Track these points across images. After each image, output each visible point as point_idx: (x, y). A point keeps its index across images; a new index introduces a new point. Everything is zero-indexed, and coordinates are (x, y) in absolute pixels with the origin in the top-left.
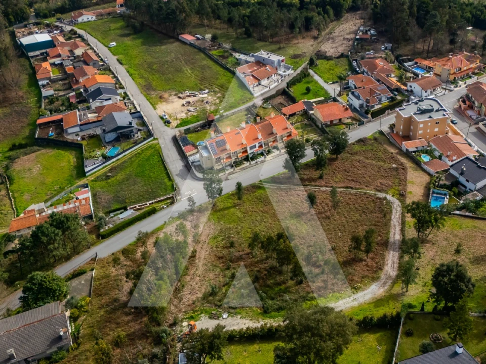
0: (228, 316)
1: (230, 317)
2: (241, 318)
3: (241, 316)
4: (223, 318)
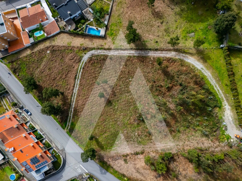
0: (224, 122)
1: (224, 121)
2: (224, 116)
3: (223, 117)
4: (226, 124)
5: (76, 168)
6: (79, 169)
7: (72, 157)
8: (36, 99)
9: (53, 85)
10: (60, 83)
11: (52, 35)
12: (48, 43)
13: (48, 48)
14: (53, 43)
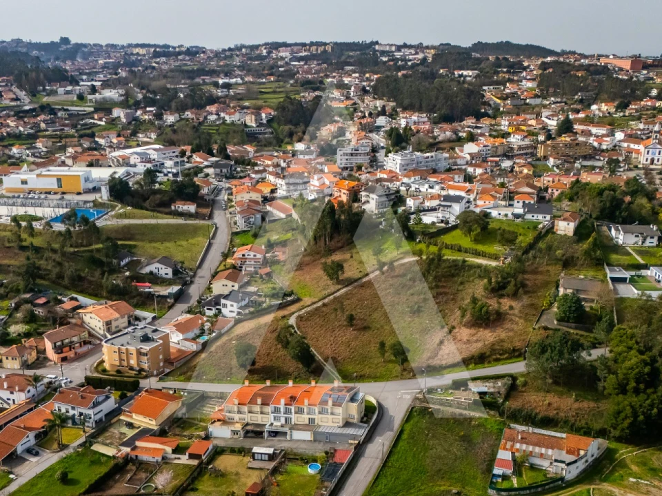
6: (405, 396)
9: (272, 360)
10: (279, 354)
11: (226, 329)
12: (224, 339)
13: (231, 340)
14: (232, 335)
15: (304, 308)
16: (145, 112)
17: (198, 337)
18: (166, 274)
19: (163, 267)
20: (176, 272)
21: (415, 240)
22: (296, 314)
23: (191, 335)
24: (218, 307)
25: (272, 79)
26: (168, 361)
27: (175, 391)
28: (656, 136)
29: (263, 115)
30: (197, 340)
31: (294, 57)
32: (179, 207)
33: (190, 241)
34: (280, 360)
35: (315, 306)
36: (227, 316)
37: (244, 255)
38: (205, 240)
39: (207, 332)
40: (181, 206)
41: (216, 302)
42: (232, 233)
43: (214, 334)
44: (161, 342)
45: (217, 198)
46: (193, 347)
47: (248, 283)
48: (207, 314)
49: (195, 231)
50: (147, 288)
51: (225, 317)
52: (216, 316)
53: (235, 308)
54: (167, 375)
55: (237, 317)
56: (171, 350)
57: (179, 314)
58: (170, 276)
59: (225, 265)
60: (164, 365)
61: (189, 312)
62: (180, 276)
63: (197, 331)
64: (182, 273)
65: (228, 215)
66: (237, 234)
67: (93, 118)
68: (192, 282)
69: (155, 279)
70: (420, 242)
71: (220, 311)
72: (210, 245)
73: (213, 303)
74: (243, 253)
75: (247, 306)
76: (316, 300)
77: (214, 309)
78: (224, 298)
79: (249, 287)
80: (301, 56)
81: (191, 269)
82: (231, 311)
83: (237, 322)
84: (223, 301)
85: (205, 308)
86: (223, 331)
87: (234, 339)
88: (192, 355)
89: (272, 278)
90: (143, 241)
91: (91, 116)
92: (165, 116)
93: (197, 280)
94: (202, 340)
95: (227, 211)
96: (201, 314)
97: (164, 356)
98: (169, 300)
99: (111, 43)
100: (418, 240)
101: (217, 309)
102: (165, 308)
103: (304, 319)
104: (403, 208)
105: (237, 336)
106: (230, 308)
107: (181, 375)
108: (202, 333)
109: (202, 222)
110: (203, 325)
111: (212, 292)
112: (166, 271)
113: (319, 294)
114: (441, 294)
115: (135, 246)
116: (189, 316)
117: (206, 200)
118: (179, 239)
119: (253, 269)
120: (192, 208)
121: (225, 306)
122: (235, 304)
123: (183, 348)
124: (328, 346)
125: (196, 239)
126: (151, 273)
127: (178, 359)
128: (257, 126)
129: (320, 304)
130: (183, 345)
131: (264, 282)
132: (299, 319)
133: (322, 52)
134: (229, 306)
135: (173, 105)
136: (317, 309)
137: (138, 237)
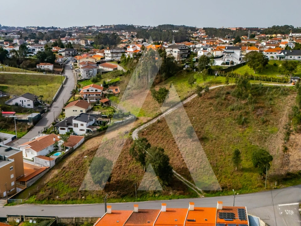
5: (282, 213)
6: (287, 211)
7: (256, 208)
8: (116, 202)
9: (125, 173)
10: (131, 166)
11: (77, 145)
12: (77, 154)
13: (83, 155)
14: (84, 150)
15: (142, 125)
16: (30, 41)
17: (52, 153)
18: (29, 105)
19: (26, 100)
20: (36, 104)
21: (215, 75)
22: (137, 130)
23: (45, 152)
24: (70, 127)
25: (90, 34)
26: (20, 180)
27: (22, 219)
28: (291, 39)
29: (89, 41)
30: (51, 157)
31: (98, 29)
32: (42, 66)
33: (48, 85)
34: (133, 173)
35: (151, 123)
36: (78, 134)
37: (88, 90)
38: (60, 85)
39: (60, 148)
40: (43, 66)
41: (69, 123)
42: (78, 81)
43: (67, 150)
44: (13, 160)
45: (67, 65)
46: (46, 164)
47: (93, 109)
48: (60, 133)
49: (52, 80)
50: (11, 115)
51: (76, 135)
52: (68, 134)
53: (85, 127)
54: (17, 196)
55: (86, 134)
56: (25, 168)
57: (37, 135)
58: (32, 106)
59: (74, 98)
60: (15, 184)
61: (45, 132)
62: (39, 106)
63: (51, 148)
64: (41, 105)
65: (75, 72)
66: (81, 81)
67: (3, 44)
68: (49, 111)
69: (19, 109)
70: (218, 75)
71: (71, 130)
72: (62, 88)
73: (66, 123)
74: (87, 89)
75: (94, 125)
76: (151, 118)
77: (66, 128)
78: (75, 119)
79: (94, 112)
80: (101, 29)
81: (48, 102)
82: (81, 130)
83: (87, 138)
84: (74, 122)
85: (59, 129)
86: (75, 147)
87: (85, 153)
88: (45, 172)
89: (110, 105)
90: (13, 84)
91: (3, 43)
92: (39, 42)
93: (52, 109)
94: (55, 156)
95: (74, 70)
96: (55, 133)
97: (16, 175)
98: (28, 124)
99: (19, 27)
100: (216, 74)
101: (69, 129)
102: (25, 130)
103: (145, 133)
104: (196, 58)
105: (89, 150)
106: (80, 127)
107: (32, 195)
108: (56, 149)
109: (57, 75)
110: (56, 142)
111: (65, 116)
112: (28, 103)
113: (151, 114)
114: (258, 108)
115: (7, 87)
116: (44, 135)
117: (60, 64)
118: (41, 84)
119: (95, 101)
120: (50, 67)
121: (76, 125)
122: (85, 124)
123: (38, 165)
124: (175, 157)
125: (53, 84)
126: (17, 104)
127: (31, 177)
128: (86, 46)
129: (155, 121)
130: (37, 162)
131: (105, 108)
132: (141, 134)
133: (110, 28)
134: (79, 125)
135: (44, 38)
136: (153, 125)
137: (10, 82)
